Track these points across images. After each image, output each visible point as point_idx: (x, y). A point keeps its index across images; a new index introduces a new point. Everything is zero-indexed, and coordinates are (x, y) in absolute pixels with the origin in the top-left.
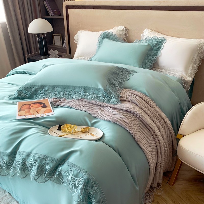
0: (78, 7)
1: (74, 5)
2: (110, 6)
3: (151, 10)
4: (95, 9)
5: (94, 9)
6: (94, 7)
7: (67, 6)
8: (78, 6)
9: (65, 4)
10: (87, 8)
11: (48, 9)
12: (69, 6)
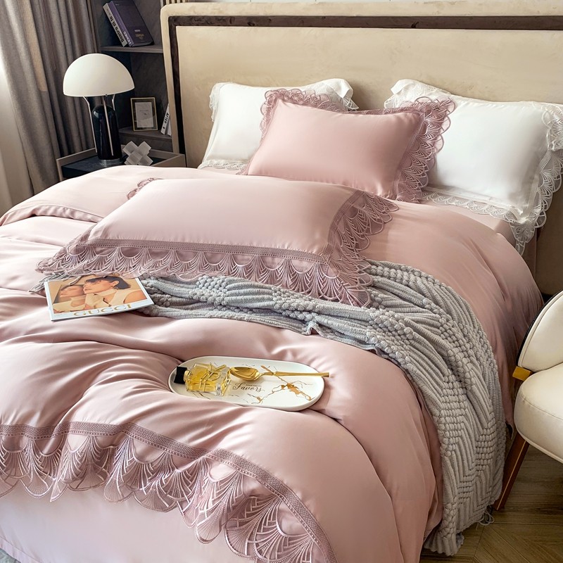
0: (203, 21)
1: (192, 14)
2: (298, 17)
3: (414, 27)
4: (254, 25)
5: (250, 24)
6: (252, 21)
7: (174, 17)
8: (204, 17)
9: (167, 11)
11: (117, 25)
12: (178, 17)
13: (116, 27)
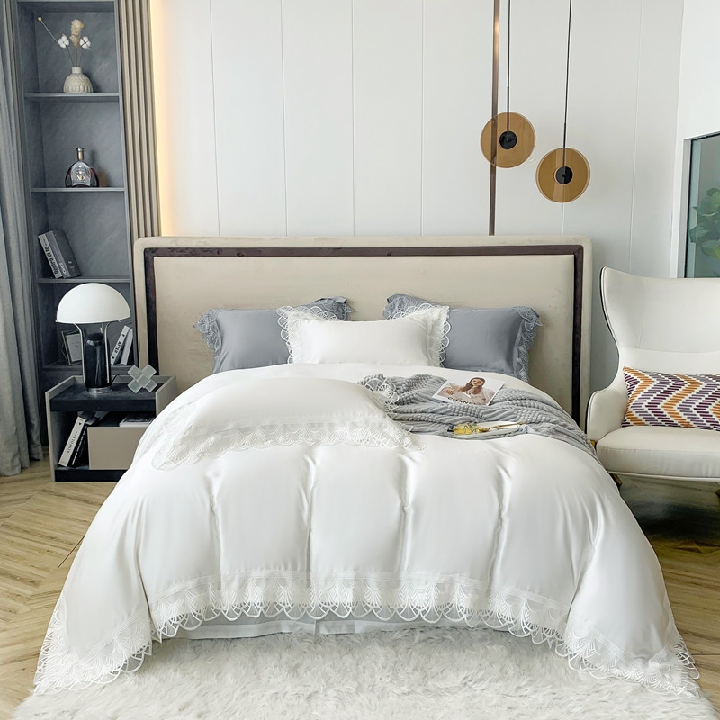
0: (187, 252)
1: (173, 246)
3: (389, 255)
4: (243, 256)
5: (239, 255)
6: (240, 252)
7: (150, 249)
8: (187, 249)
9: (141, 244)
10: (218, 253)
11: (53, 257)
12: (157, 249)
13: (52, 259)
